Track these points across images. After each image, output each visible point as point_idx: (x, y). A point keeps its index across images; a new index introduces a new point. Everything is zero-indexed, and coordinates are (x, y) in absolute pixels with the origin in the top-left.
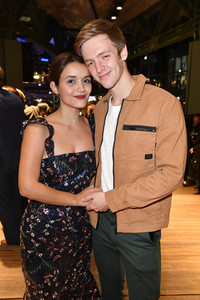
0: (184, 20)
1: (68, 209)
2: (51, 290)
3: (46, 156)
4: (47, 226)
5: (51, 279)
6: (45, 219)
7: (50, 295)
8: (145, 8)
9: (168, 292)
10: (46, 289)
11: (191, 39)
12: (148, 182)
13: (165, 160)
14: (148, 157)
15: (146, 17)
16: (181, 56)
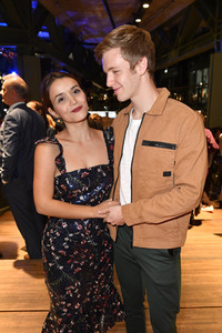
0: (205, 31)
1: (86, 223)
2: (73, 300)
3: (59, 174)
4: (67, 239)
5: (73, 291)
6: (64, 233)
7: (73, 305)
8: (165, 20)
9: (188, 305)
10: (68, 300)
11: (212, 51)
12: (164, 199)
13: (183, 179)
14: (167, 174)
15: (166, 29)
16: (202, 69)
